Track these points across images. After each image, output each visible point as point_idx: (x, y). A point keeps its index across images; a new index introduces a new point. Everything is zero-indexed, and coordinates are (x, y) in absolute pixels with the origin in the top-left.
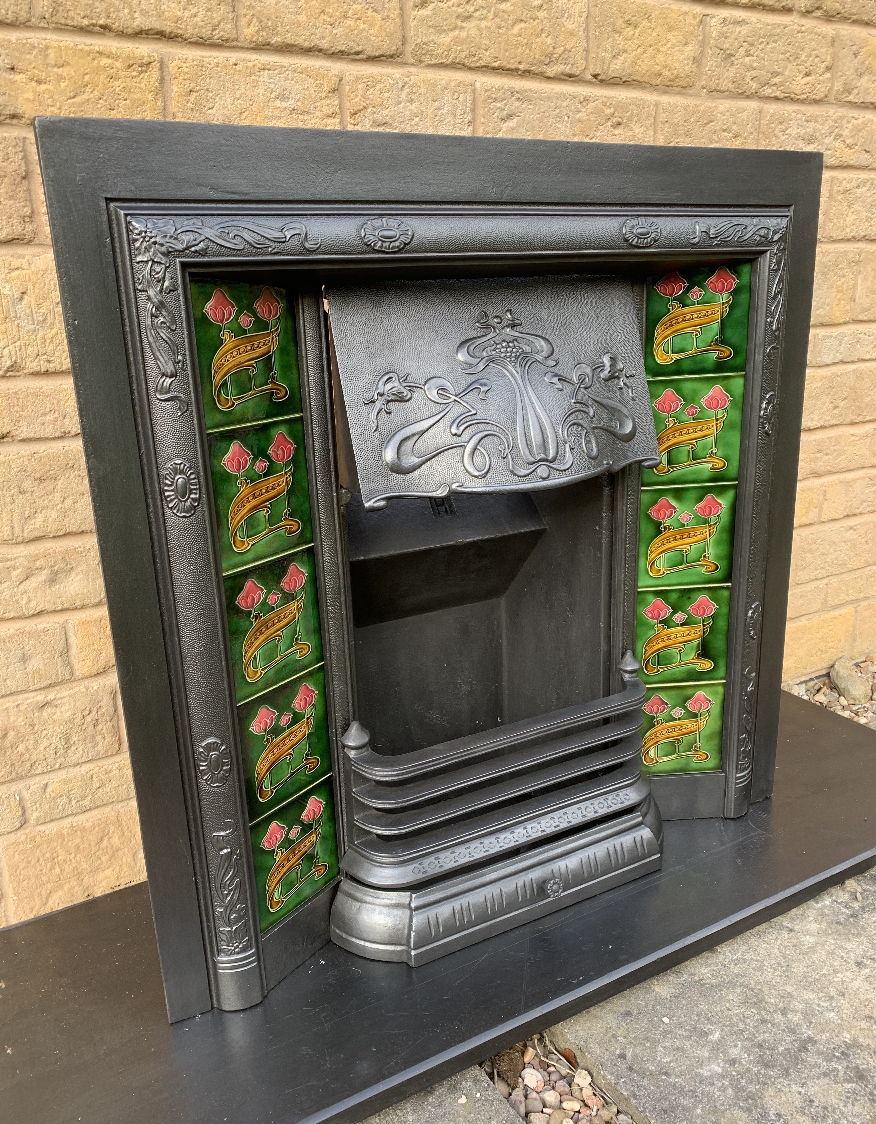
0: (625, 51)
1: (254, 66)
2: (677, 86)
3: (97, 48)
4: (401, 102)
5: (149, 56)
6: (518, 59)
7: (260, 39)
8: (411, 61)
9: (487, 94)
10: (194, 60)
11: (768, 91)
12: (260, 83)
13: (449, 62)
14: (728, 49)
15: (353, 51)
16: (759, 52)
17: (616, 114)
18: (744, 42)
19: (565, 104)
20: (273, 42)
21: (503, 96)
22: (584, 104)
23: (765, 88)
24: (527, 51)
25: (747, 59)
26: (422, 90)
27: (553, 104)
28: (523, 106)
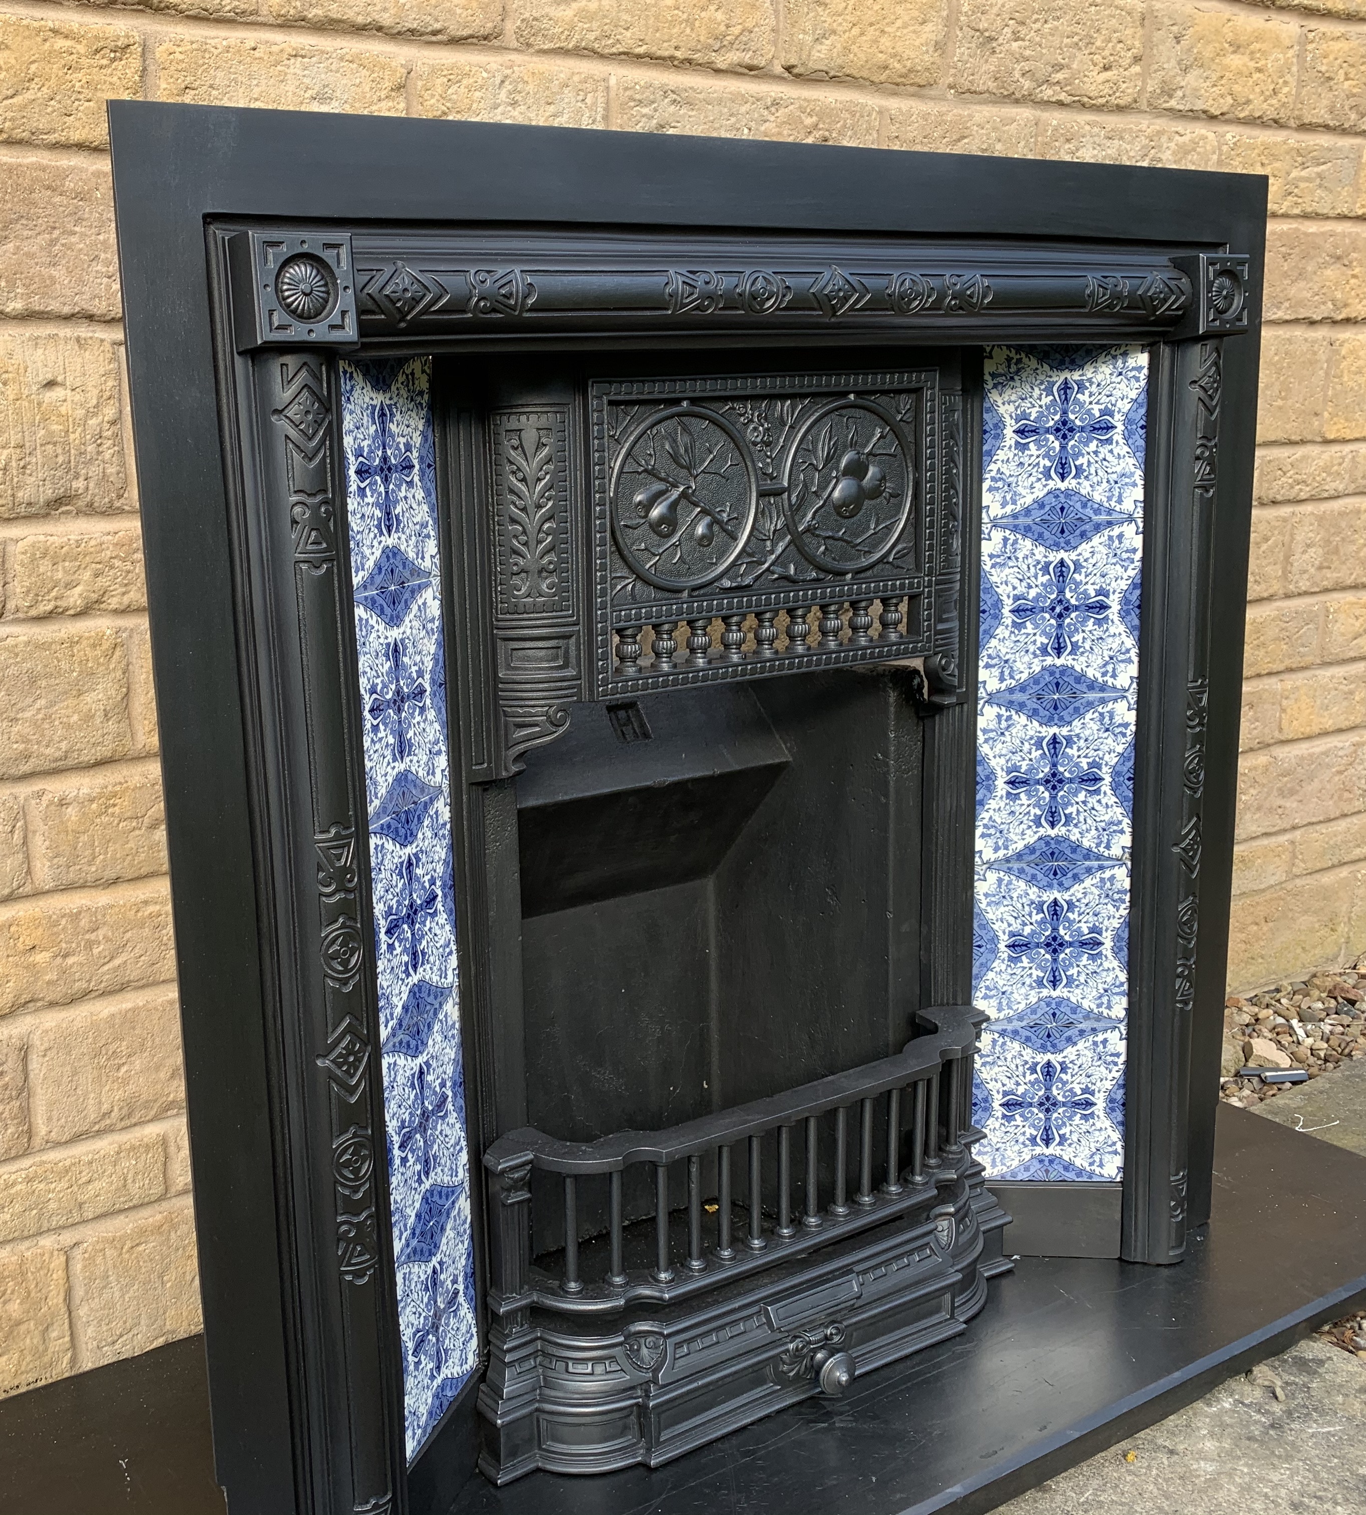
0: (834, 32)
1: (282, 51)
2: (912, 85)
3: (50, 24)
4: (499, 105)
5: (127, 36)
6: (674, 43)
7: (292, 12)
8: (515, 44)
9: (628, 93)
10: (192, 43)
11: (1047, 93)
12: (289, 76)
13: (570, 46)
14: (987, 30)
15: (430, 29)
16: (1032, 34)
17: (821, 126)
18: (1011, 19)
19: (743, 109)
20: (310, 16)
21: (652, 97)
22: (773, 109)
23: (1044, 87)
24: (688, 31)
25: (1015, 45)
26: (530, 88)
27: (726, 110)
28: (682, 112)
